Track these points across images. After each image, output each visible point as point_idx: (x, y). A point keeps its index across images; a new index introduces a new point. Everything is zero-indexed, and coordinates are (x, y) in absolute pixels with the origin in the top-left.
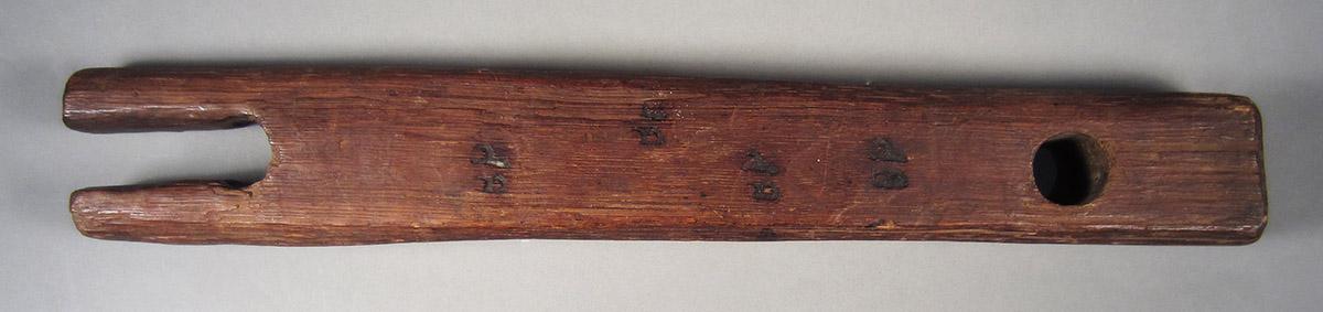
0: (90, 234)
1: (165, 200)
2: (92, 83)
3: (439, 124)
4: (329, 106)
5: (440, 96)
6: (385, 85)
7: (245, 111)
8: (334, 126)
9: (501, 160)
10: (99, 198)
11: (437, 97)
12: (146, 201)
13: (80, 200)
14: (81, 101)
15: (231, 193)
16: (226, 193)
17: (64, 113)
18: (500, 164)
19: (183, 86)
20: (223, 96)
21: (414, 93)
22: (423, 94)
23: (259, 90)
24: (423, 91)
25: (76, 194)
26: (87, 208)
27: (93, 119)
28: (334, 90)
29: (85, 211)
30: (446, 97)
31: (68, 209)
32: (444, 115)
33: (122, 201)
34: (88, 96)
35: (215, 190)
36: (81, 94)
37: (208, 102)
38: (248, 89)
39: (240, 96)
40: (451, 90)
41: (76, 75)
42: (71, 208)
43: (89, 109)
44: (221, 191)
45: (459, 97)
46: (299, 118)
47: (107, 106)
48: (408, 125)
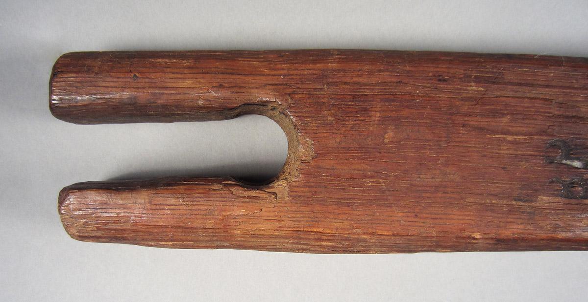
0: (82, 238)
1: (172, 201)
2: (84, 65)
3: (503, 115)
4: (367, 92)
5: (498, 83)
6: (432, 69)
7: (264, 96)
8: (377, 116)
9: (578, 159)
10: (94, 197)
11: (494, 83)
12: (150, 202)
13: (72, 199)
14: (70, 86)
15: (253, 193)
16: (246, 194)
17: (50, 100)
18: (577, 164)
19: (189, 68)
20: (238, 79)
21: (467, 78)
22: (478, 80)
23: (282, 72)
24: (476, 77)
25: (65, 192)
26: (80, 210)
27: (85, 106)
28: (371, 73)
29: (77, 213)
30: (505, 84)
31: (57, 210)
32: (506, 105)
33: (121, 202)
34: (79, 79)
35: (233, 189)
36: (71, 77)
37: (221, 86)
38: (267, 71)
39: (260, 80)
40: (509, 77)
41: (65, 56)
42: (60, 210)
43: (81, 95)
44: (239, 191)
45: (520, 84)
46: (333, 105)
47: (102, 90)
48: (466, 116)
